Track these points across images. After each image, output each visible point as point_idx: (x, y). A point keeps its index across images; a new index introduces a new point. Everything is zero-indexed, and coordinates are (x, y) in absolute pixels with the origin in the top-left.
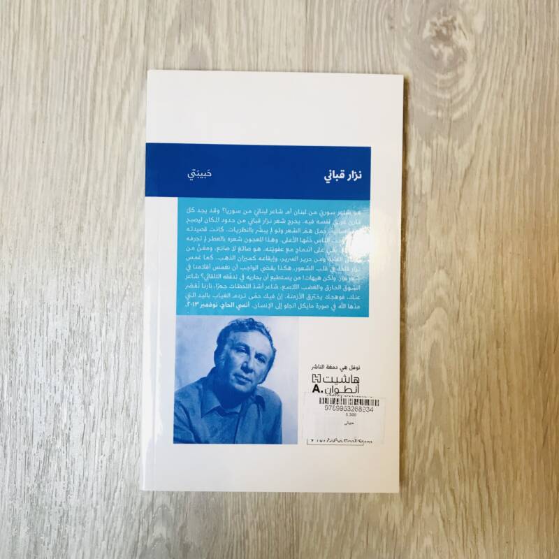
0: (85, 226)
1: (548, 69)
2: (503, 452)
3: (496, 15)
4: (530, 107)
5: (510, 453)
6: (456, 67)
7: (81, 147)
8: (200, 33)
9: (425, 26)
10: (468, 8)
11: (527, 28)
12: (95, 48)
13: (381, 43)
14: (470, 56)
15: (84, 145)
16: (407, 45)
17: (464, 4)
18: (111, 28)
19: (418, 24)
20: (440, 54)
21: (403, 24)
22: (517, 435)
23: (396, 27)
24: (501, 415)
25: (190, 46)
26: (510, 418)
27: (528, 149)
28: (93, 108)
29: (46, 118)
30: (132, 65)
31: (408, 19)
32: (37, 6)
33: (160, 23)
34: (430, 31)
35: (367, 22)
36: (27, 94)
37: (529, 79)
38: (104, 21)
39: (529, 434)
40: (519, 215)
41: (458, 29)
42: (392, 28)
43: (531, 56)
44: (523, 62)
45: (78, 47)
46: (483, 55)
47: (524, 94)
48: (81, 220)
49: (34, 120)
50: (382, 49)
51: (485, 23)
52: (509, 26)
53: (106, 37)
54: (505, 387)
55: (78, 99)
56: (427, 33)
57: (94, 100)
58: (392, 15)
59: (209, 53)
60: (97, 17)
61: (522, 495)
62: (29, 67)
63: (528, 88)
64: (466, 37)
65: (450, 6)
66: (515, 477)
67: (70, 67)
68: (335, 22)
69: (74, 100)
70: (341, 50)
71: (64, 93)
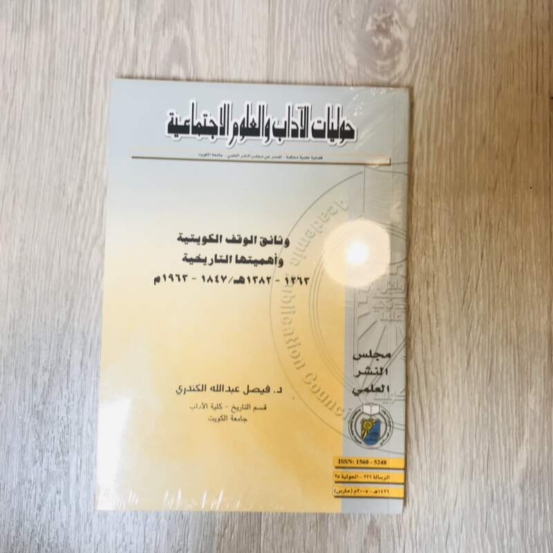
0: (85, 186)
1: (470, 56)
2: (433, 374)
3: (427, 14)
4: (455, 88)
5: (439, 375)
6: (393, 56)
7: (81, 121)
8: (181, 27)
9: (367, 21)
10: (403, 7)
11: (452, 23)
12: (93, 40)
13: (331, 34)
14: (405, 46)
15: (84, 119)
16: (353, 37)
17: (399, 4)
18: (107, 22)
19: (361, 19)
20: (380, 45)
21: (349, 19)
22: (445, 360)
23: (344, 21)
24: (431, 343)
25: (172, 37)
26: (439, 346)
27: (453, 122)
28: (92, 88)
29: (52, 97)
30: (125, 54)
31: (353, 16)
32: (46, 5)
33: (148, 19)
34: (372, 25)
35: (319, 17)
36: (37, 77)
37: (454, 65)
38: (101, 17)
39: (455, 359)
40: (446, 177)
41: (395, 25)
42: (340, 23)
43: (455, 46)
44: (449, 51)
45: (79, 38)
46: (416, 44)
47: (450, 77)
48: (82, 181)
49: (42, 99)
50: (331, 40)
51: (417, 19)
52: (437, 21)
53: (103, 31)
54: (434, 321)
55: (79, 81)
56: (369, 27)
57: (92, 82)
58: (340, 12)
59: (188, 43)
60: (95, 14)
61: (449, 410)
62: (39, 54)
63: (453, 73)
64: (401, 31)
65: (389, 5)
66: (444, 395)
67: (73, 55)
68: (293, 18)
69: (76, 82)
70: (298, 41)
71: (67, 76)
